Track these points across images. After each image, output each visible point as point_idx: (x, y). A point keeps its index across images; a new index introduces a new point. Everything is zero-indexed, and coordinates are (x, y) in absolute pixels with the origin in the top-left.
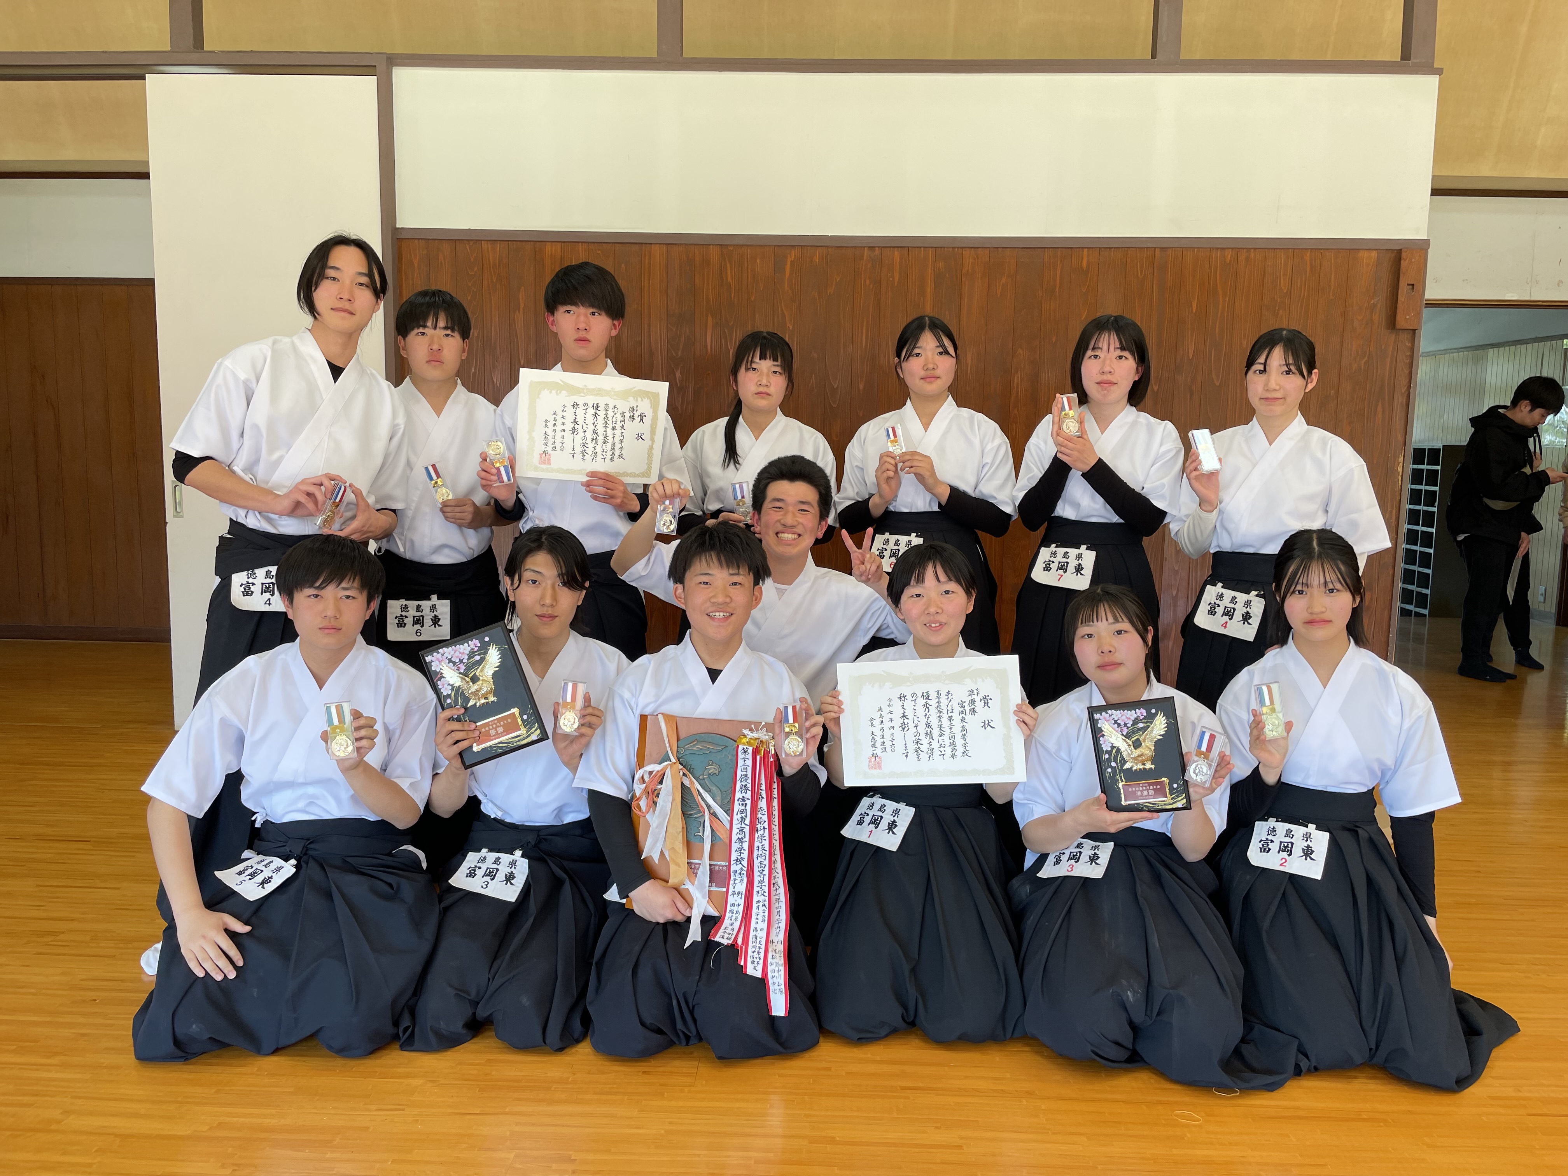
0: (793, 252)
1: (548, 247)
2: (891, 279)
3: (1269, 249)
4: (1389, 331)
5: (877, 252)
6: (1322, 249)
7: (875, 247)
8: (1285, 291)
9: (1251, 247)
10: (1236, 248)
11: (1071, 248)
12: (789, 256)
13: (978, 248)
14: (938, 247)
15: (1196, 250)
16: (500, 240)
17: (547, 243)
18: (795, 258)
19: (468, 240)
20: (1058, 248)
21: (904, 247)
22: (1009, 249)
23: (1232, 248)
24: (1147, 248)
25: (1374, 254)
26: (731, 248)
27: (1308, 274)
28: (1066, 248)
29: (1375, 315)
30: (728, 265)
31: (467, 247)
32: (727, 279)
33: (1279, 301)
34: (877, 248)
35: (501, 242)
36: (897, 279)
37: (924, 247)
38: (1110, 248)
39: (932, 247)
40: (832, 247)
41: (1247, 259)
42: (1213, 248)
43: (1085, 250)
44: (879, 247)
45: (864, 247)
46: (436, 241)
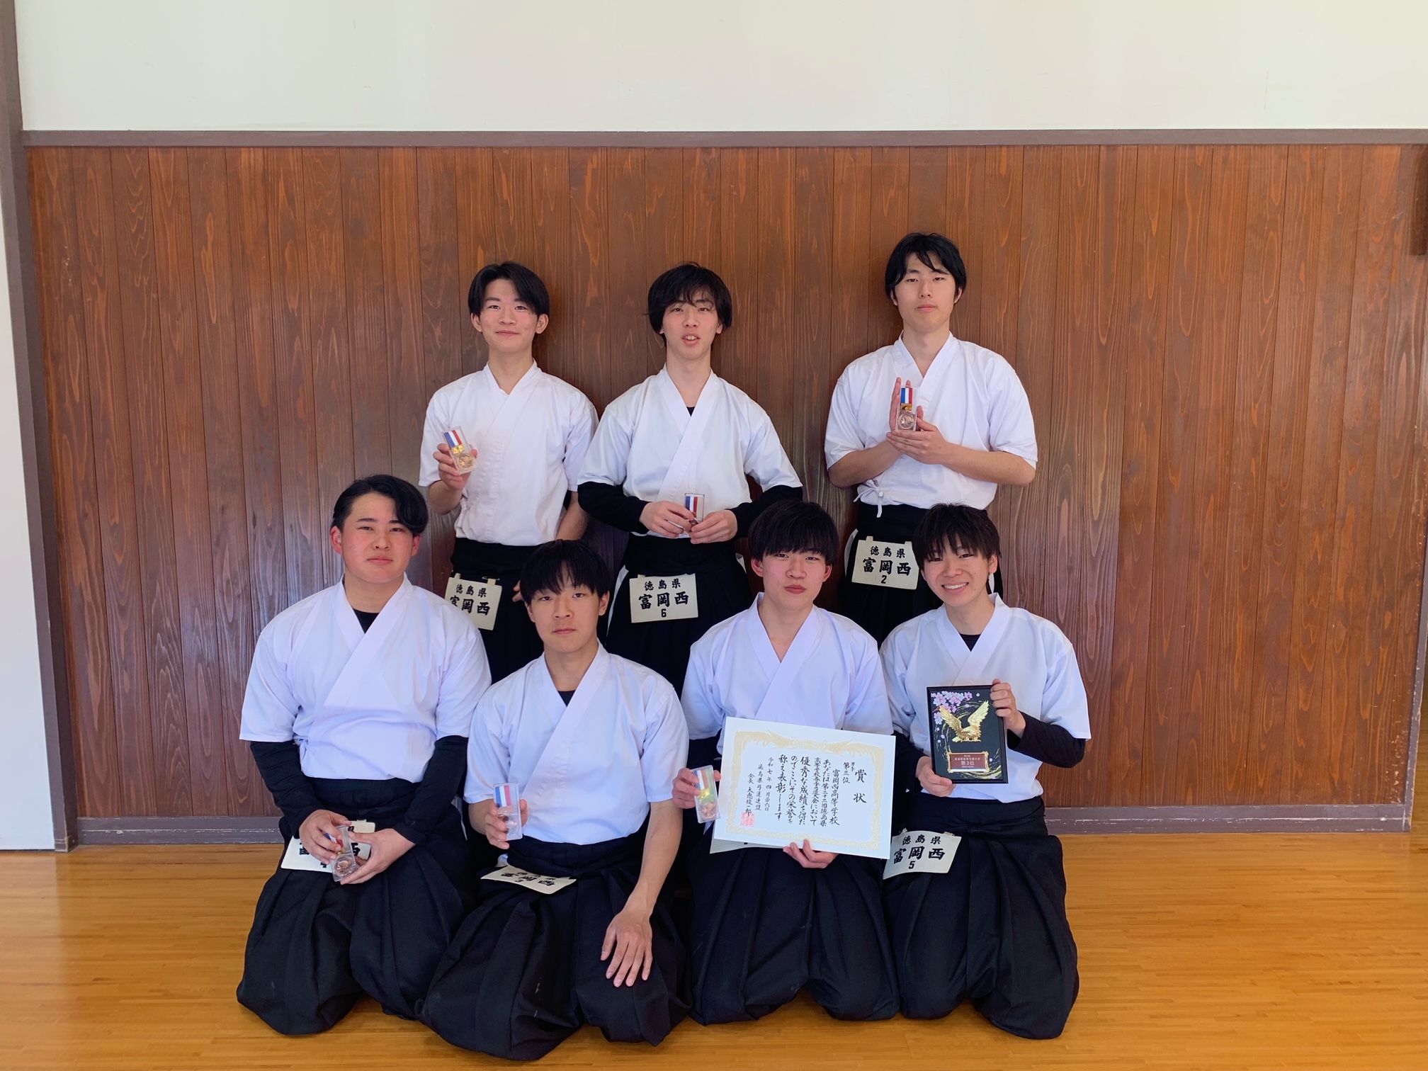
0: (595, 157)
1: (244, 155)
2: (735, 193)
3: (1255, 145)
4: (1416, 257)
5: (714, 154)
6: (1326, 145)
7: (711, 148)
8: (1277, 204)
9: (1231, 143)
10: (1209, 145)
11: (985, 146)
12: (589, 162)
13: (855, 147)
14: (800, 147)
15: (1156, 147)
16: (174, 147)
17: (243, 149)
18: (598, 164)
19: (129, 147)
20: (966, 146)
21: (752, 148)
22: (898, 149)
23: (1205, 145)
24: (1089, 146)
25: (1396, 152)
26: (506, 152)
27: (1308, 180)
28: (977, 146)
29: (1398, 235)
30: (504, 176)
31: (127, 156)
32: (502, 197)
33: (1268, 218)
34: (714, 150)
35: (176, 149)
36: (743, 194)
37: (780, 148)
38: (1038, 146)
39: (790, 147)
40: (650, 149)
41: (1225, 160)
42: (1179, 145)
43: (1004, 149)
44: (716, 148)
45: (696, 148)
46: (82, 149)
